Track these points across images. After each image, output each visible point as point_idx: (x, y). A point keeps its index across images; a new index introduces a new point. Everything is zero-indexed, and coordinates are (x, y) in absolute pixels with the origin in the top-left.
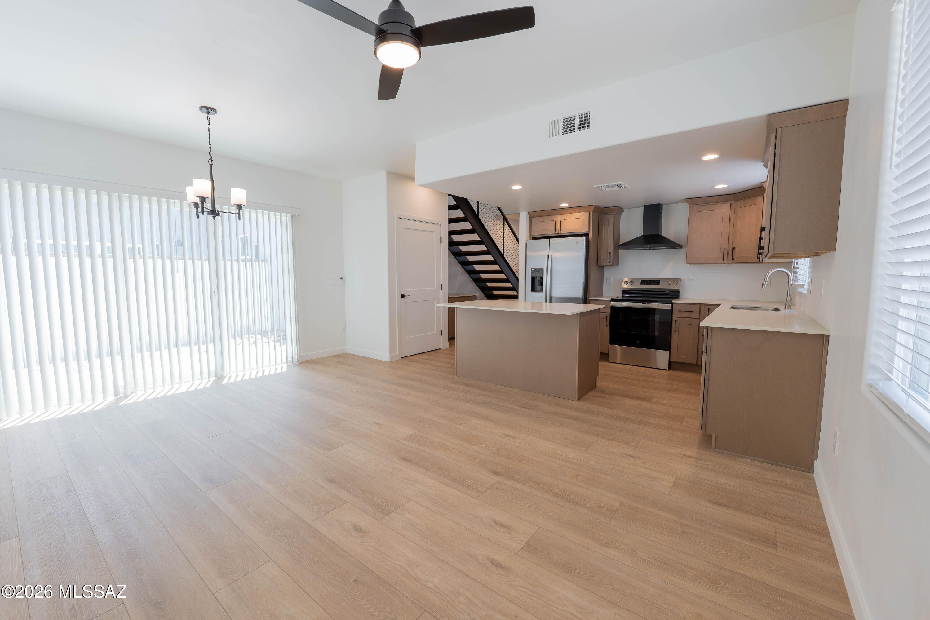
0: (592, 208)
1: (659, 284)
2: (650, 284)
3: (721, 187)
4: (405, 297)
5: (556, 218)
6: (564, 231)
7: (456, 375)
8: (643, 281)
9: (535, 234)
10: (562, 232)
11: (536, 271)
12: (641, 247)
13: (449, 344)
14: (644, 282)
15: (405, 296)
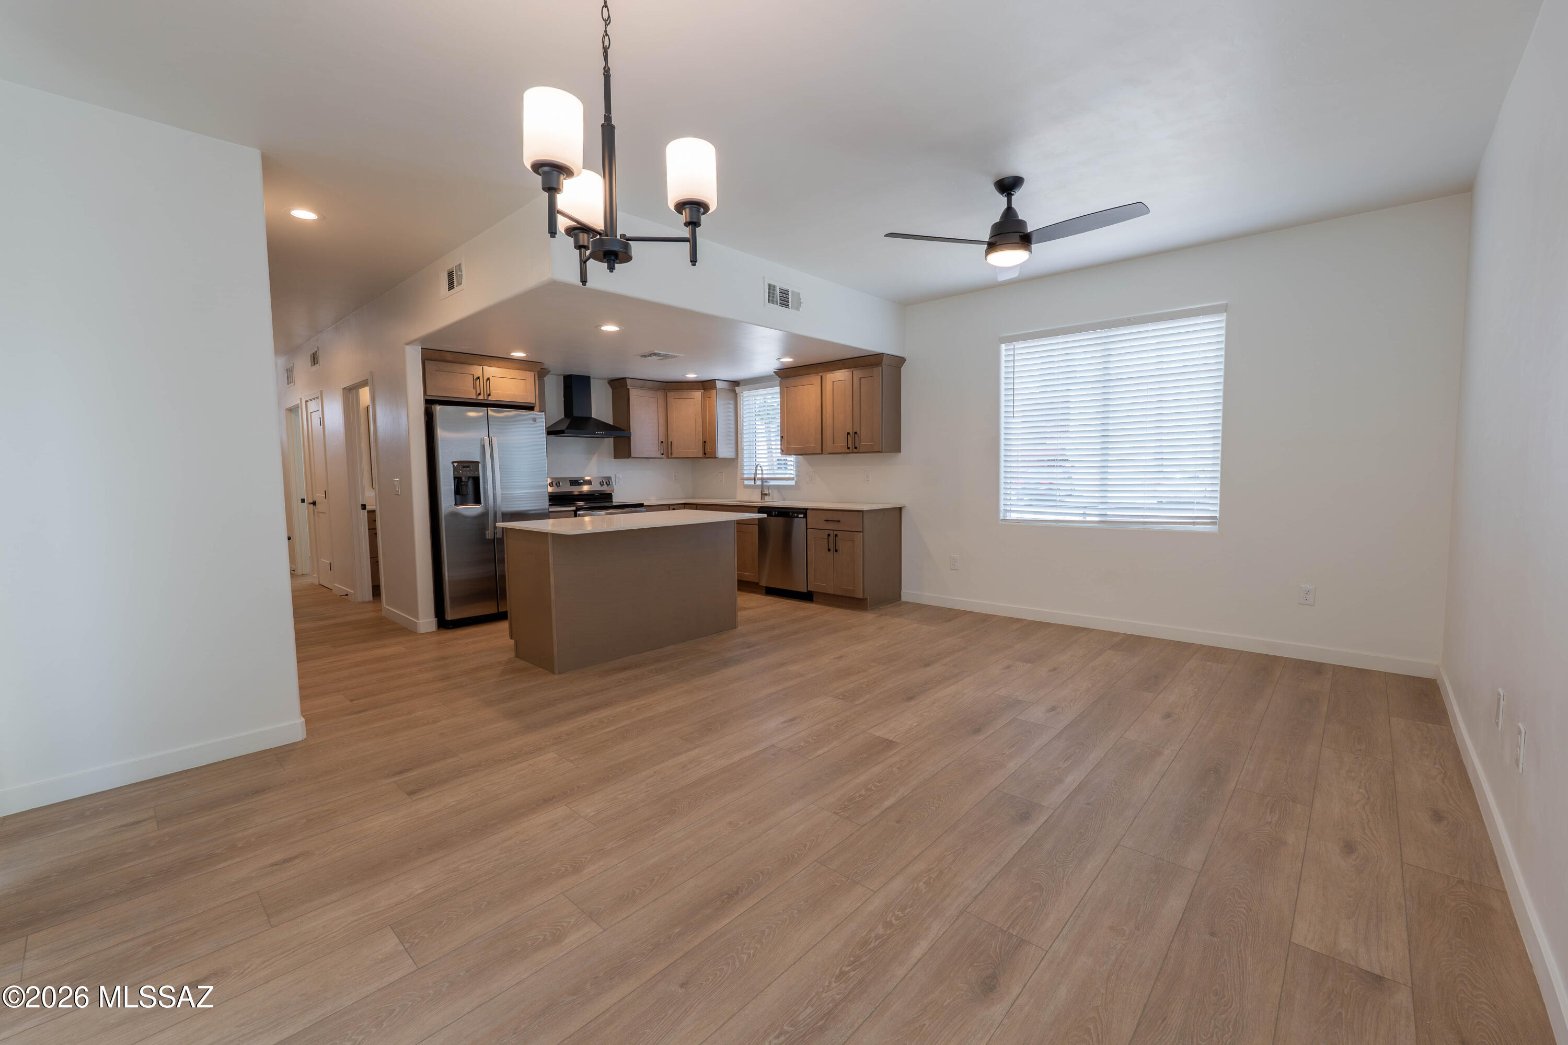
0: (539, 368)
1: (591, 484)
2: (581, 485)
5: (477, 370)
6: (494, 397)
8: (572, 480)
9: (435, 394)
10: (490, 398)
11: (464, 467)
12: (595, 434)
14: (573, 483)
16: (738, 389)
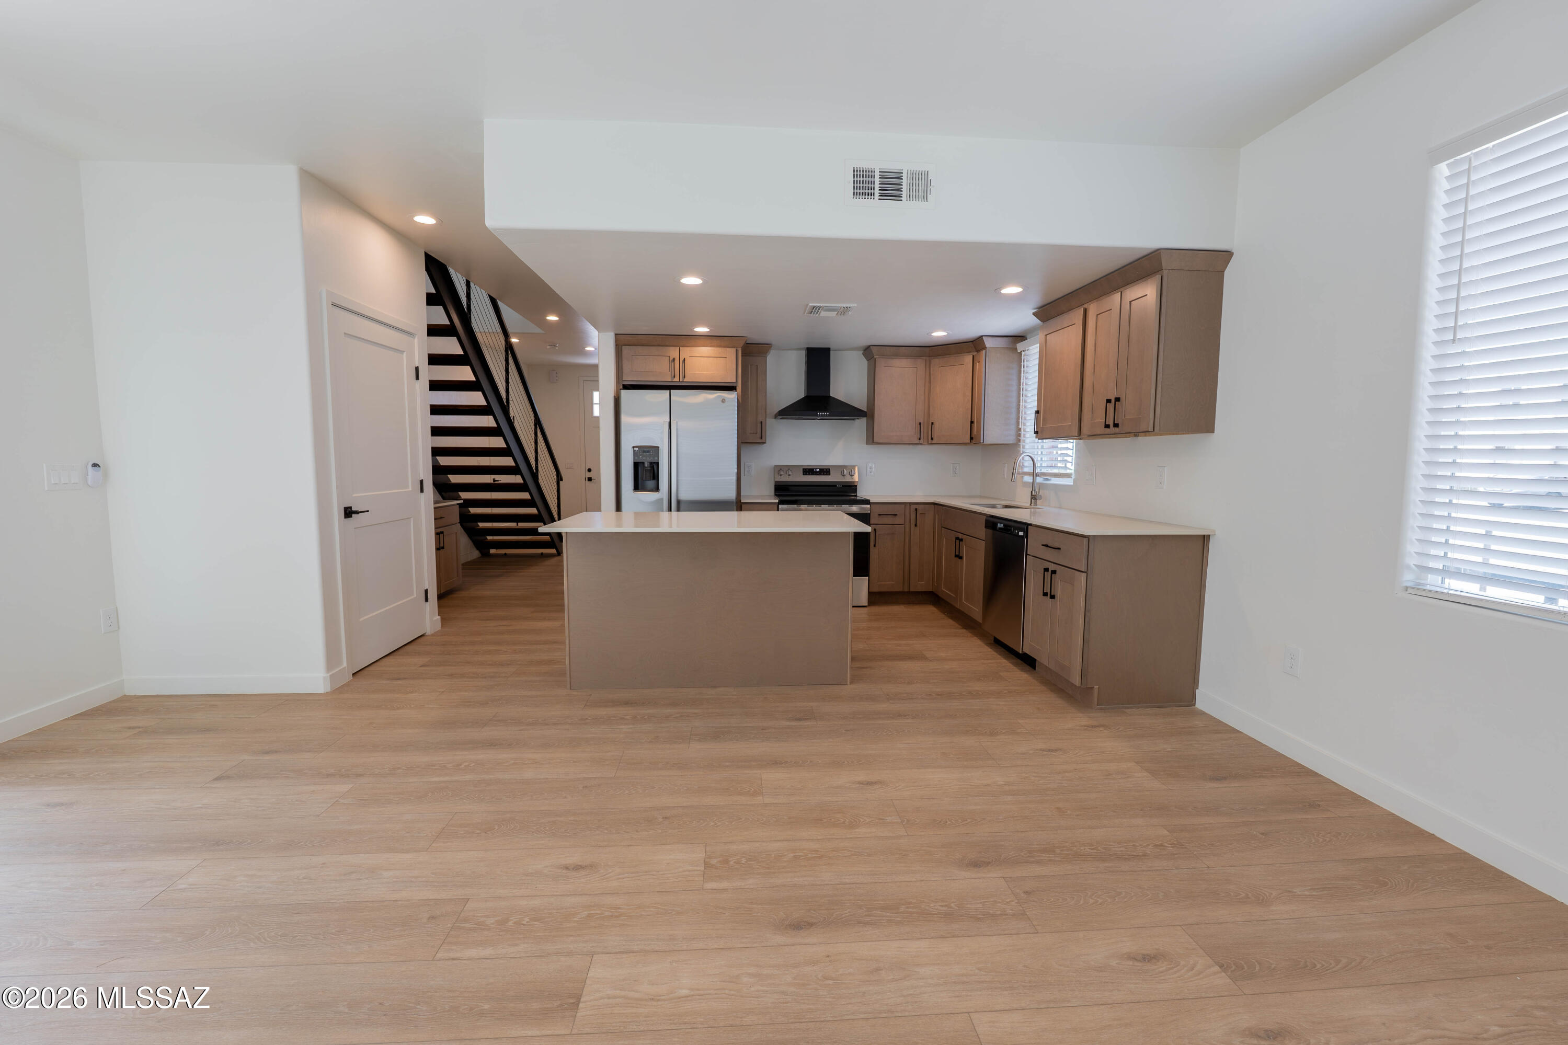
0: (742, 343)
1: (829, 475)
2: (817, 475)
3: (939, 334)
4: (353, 515)
5: (673, 352)
6: (690, 379)
7: (568, 686)
8: (806, 469)
9: (629, 378)
10: (685, 380)
11: (644, 452)
12: (817, 415)
13: (442, 619)
14: (808, 471)
15: (357, 512)
16: (1020, 346)
